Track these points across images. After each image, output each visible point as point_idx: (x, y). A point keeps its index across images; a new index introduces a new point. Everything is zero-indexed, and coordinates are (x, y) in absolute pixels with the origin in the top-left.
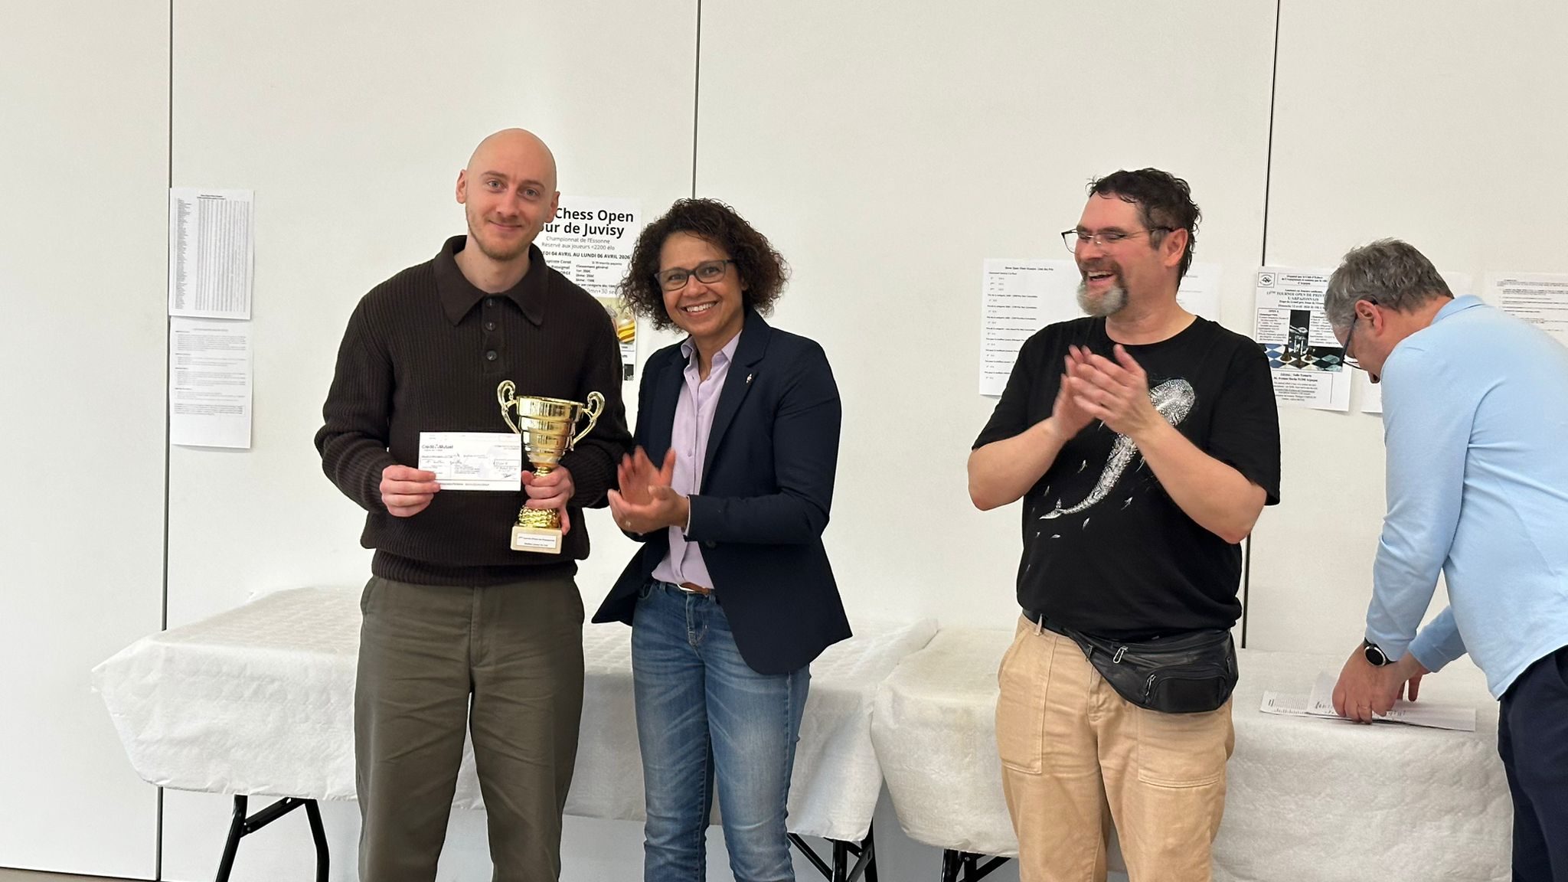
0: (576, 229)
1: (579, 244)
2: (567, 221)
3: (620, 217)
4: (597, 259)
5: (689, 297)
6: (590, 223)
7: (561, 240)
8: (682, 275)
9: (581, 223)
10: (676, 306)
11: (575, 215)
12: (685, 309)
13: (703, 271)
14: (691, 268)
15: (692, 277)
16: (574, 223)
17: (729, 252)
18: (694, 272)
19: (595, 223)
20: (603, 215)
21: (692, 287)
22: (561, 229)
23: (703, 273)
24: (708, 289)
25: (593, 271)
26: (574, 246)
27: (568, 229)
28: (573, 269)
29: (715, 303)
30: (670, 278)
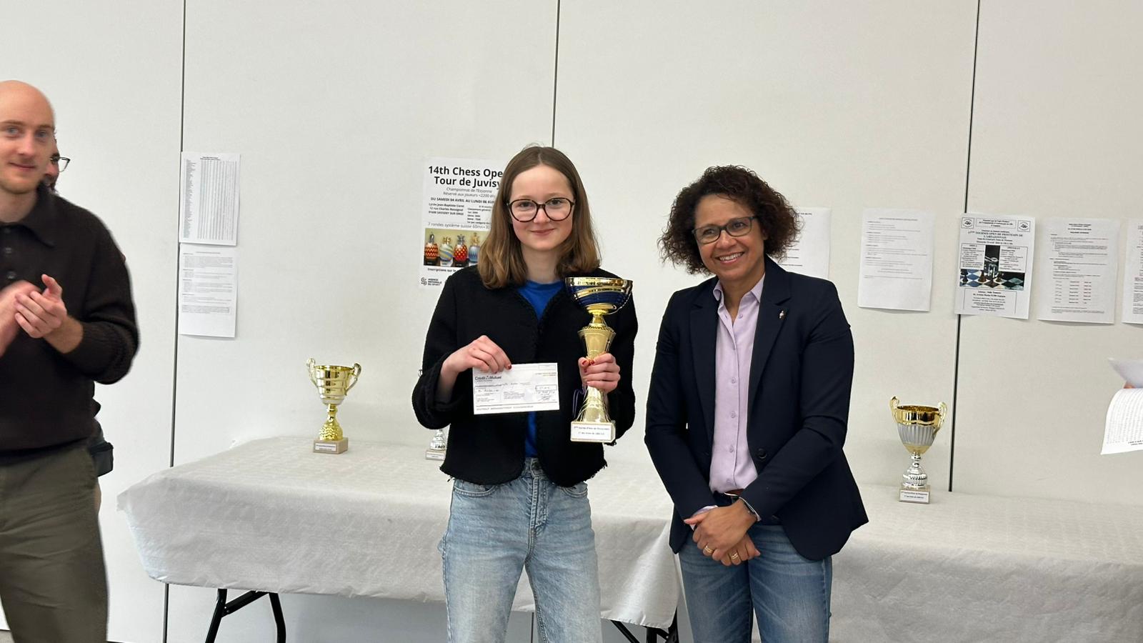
0: (468, 182)
1: (469, 193)
2: (461, 177)
4: (482, 204)
5: (721, 249)
6: (478, 178)
7: (457, 190)
9: (471, 178)
10: (711, 256)
11: (467, 172)
12: (719, 258)
14: (722, 224)
15: (723, 232)
16: (467, 178)
17: (753, 209)
18: (725, 228)
19: (482, 178)
20: (487, 173)
22: (457, 183)
23: (733, 228)
24: (738, 241)
25: (480, 213)
26: (467, 195)
27: (463, 182)
28: (465, 212)
29: (743, 253)
30: (705, 233)
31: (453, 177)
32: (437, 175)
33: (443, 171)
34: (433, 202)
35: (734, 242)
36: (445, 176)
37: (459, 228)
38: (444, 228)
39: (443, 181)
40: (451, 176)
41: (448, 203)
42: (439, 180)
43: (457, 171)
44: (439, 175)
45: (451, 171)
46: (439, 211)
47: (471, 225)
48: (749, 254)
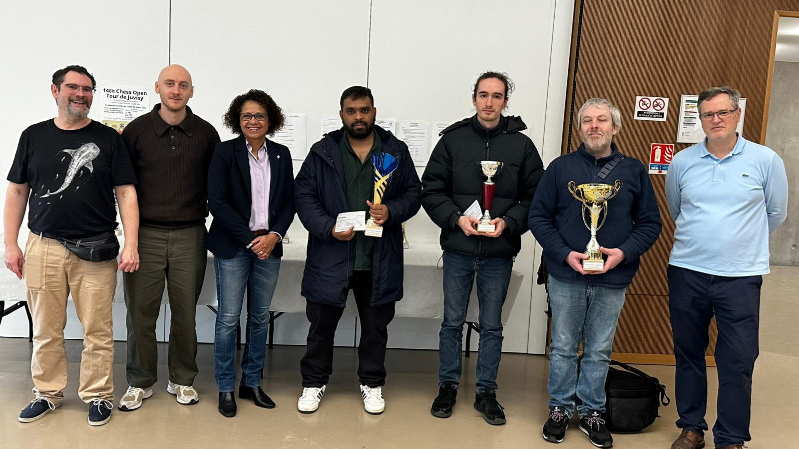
0: (125, 97)
1: (126, 102)
2: (121, 94)
3: (142, 93)
4: (133, 108)
5: (251, 124)
6: (130, 95)
7: (119, 101)
8: (249, 116)
9: (127, 95)
10: (246, 126)
11: (124, 92)
12: (248, 128)
13: (257, 116)
14: (253, 114)
15: (253, 117)
16: (124, 95)
18: (254, 116)
19: (132, 95)
20: (135, 93)
21: (253, 121)
22: (119, 97)
23: (257, 117)
24: (259, 123)
25: (132, 113)
26: (124, 103)
27: (122, 97)
28: (124, 112)
30: (245, 116)
31: (117, 94)
32: (108, 93)
33: (111, 91)
34: (106, 107)
35: (257, 122)
36: (112, 94)
37: (121, 120)
38: (113, 120)
39: (111, 96)
40: (116, 94)
41: (114, 107)
42: (109, 96)
43: (119, 91)
44: (109, 93)
45: (115, 91)
46: (109, 111)
47: (128, 118)
48: (263, 129)
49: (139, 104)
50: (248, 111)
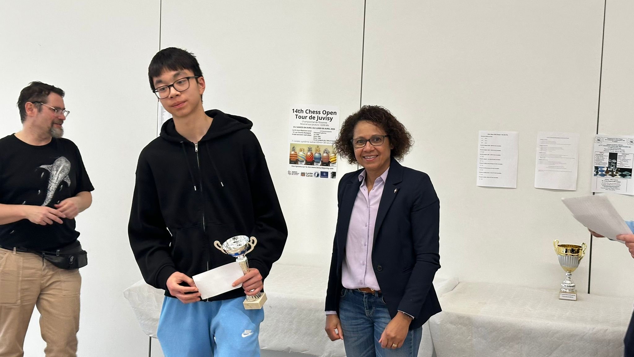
0: (314, 118)
1: (315, 124)
2: (310, 115)
3: (331, 113)
4: (322, 130)
5: (366, 152)
6: (319, 116)
7: (308, 122)
8: (363, 141)
9: (316, 115)
10: (360, 155)
11: (313, 112)
12: (364, 157)
14: (368, 138)
15: (368, 143)
16: (313, 115)
17: (386, 132)
18: (369, 140)
19: (321, 115)
20: (324, 112)
21: (368, 147)
22: (308, 118)
23: (373, 140)
24: (375, 149)
25: (320, 135)
26: (313, 125)
27: (311, 118)
28: (312, 134)
29: (377, 156)
30: (358, 142)
31: (306, 115)
32: (297, 114)
33: (300, 112)
34: (295, 129)
35: (373, 149)
36: (301, 115)
37: (309, 143)
38: (301, 143)
39: (300, 117)
40: (304, 114)
41: (302, 129)
42: (298, 116)
43: (308, 112)
44: (298, 113)
45: (304, 112)
46: (297, 133)
47: (316, 141)
48: (381, 156)
49: (328, 126)
50: (361, 135)
